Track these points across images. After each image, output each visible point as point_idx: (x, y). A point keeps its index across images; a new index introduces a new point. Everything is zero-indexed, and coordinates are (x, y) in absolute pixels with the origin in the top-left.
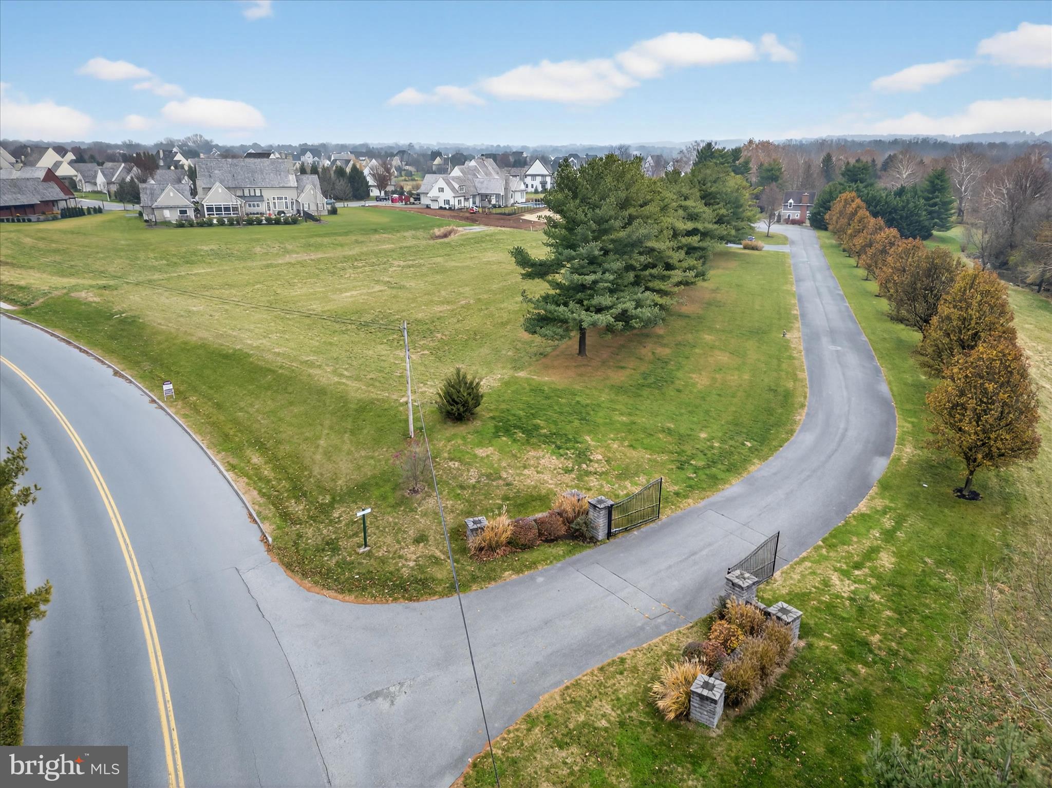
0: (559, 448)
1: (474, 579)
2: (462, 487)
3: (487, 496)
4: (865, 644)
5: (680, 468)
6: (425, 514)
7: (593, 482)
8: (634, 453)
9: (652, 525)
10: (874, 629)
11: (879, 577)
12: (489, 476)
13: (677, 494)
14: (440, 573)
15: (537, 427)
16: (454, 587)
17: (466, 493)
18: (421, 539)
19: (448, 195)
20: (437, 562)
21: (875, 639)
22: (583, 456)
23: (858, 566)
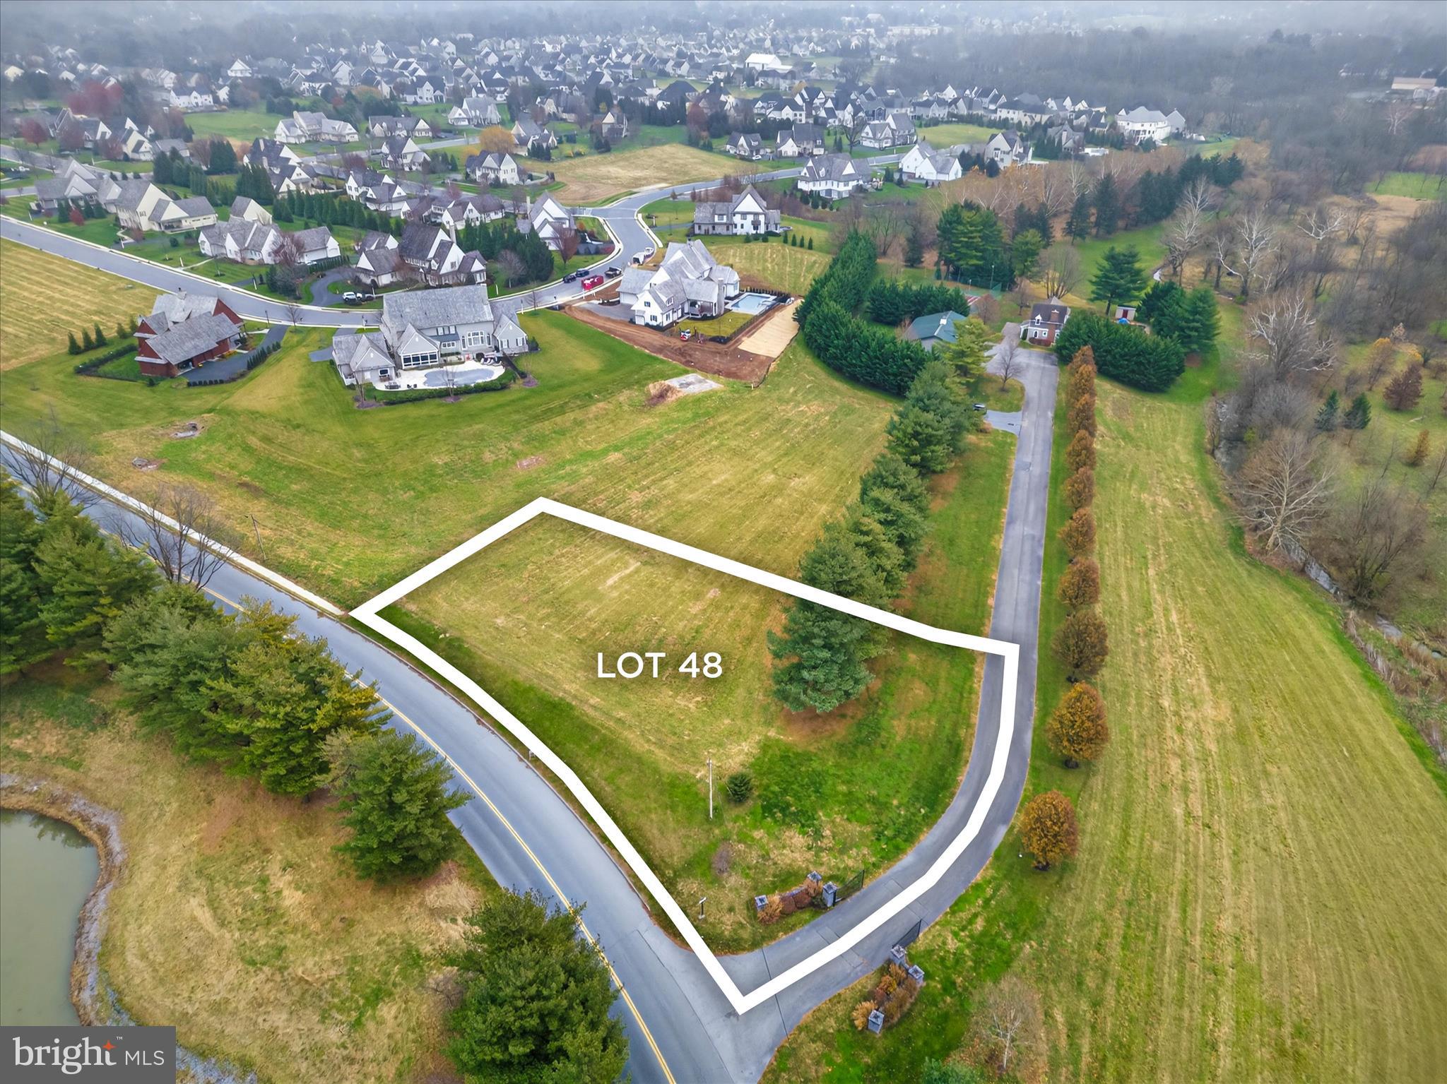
0: (803, 826)
1: (763, 938)
2: (749, 868)
3: (764, 873)
4: (954, 983)
5: (878, 839)
6: (731, 890)
7: (825, 857)
8: (850, 827)
9: (858, 893)
10: (960, 974)
11: (971, 936)
12: (763, 857)
13: (874, 865)
14: (746, 934)
15: (789, 805)
16: (755, 944)
17: (752, 873)
18: (731, 910)
19: (655, 310)
20: (742, 926)
21: (959, 980)
22: (818, 835)
23: (964, 929)
